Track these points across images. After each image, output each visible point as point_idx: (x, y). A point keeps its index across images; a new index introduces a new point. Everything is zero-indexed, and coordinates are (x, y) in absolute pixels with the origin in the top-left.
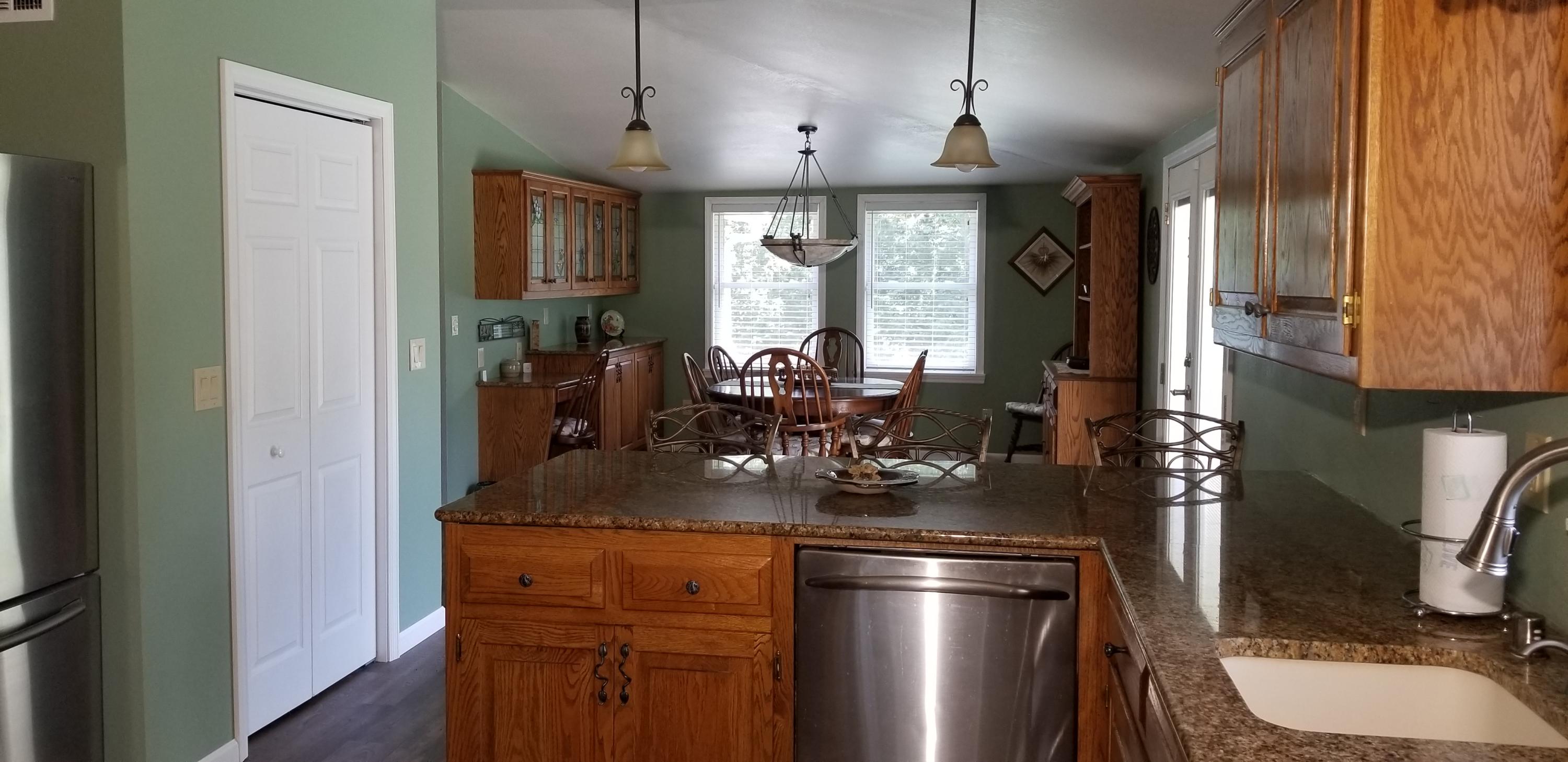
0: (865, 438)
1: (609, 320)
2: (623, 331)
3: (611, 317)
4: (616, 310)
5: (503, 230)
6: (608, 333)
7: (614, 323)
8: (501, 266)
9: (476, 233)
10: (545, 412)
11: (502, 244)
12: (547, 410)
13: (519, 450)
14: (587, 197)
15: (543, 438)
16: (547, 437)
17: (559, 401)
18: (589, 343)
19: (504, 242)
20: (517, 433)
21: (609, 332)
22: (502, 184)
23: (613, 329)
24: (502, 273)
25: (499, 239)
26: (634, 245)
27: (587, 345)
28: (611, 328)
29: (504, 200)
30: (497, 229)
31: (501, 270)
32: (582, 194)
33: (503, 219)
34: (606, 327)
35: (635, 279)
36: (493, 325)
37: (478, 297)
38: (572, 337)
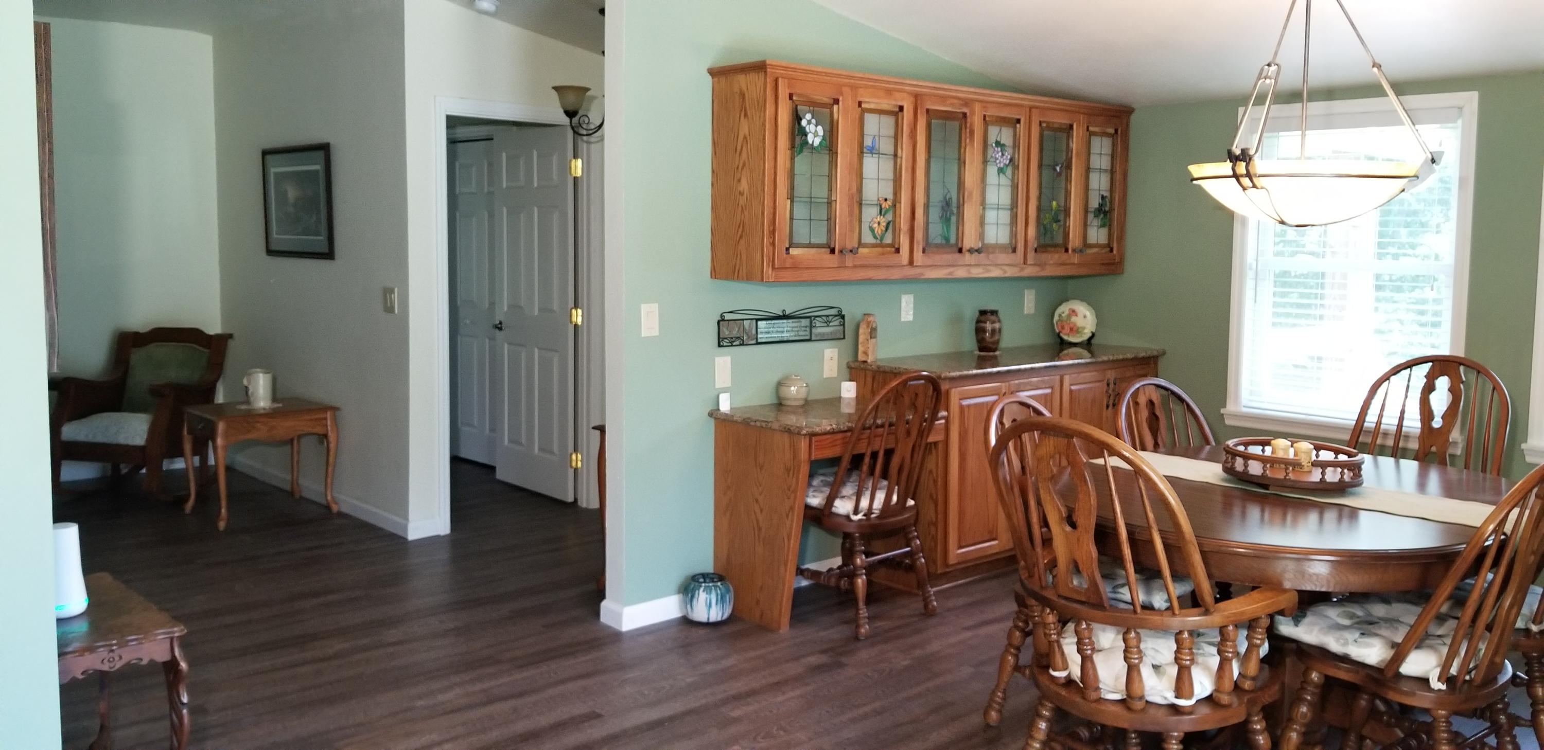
1: (1069, 316)
2: (1093, 335)
3: (1074, 311)
4: (1082, 299)
5: (744, 165)
6: (1065, 337)
7: (1078, 321)
8: (739, 227)
9: (713, 171)
10: (791, 472)
11: (741, 189)
12: (794, 468)
13: (760, 529)
14: (965, 110)
15: (787, 516)
16: (793, 515)
17: (813, 458)
18: (997, 353)
19: (744, 185)
20: (757, 501)
21: (1068, 335)
22: (744, 88)
23: (1074, 330)
24: (741, 237)
25: (739, 180)
26: (1105, 194)
27: (995, 357)
28: (1071, 329)
29: (746, 115)
30: (737, 163)
31: (740, 233)
32: (952, 105)
33: (744, 148)
34: (1063, 328)
35: (1109, 249)
36: (757, 320)
37: (713, 276)
38: (969, 343)
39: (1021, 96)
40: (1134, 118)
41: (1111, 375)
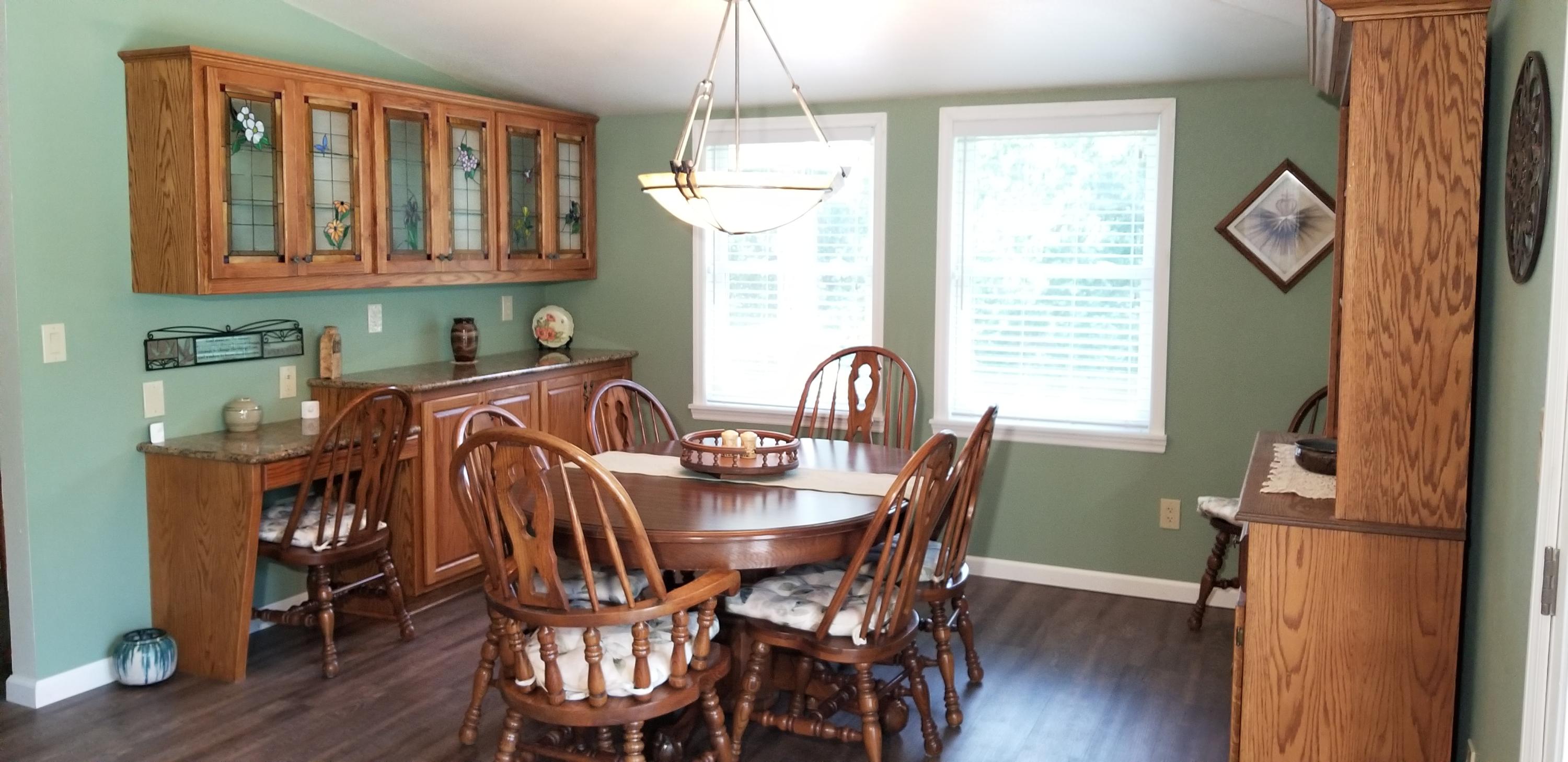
0: (804, 613)
1: (547, 321)
2: (571, 339)
3: (551, 317)
4: (558, 304)
5: (169, 162)
6: (544, 343)
7: (556, 326)
8: (166, 232)
9: (130, 169)
10: (241, 507)
11: (167, 190)
12: (244, 502)
13: (206, 573)
14: (426, 111)
15: (238, 556)
16: (245, 553)
17: (266, 488)
18: (475, 362)
19: (170, 186)
20: (201, 542)
21: (547, 340)
22: (164, 75)
23: (553, 335)
24: (169, 244)
25: (163, 180)
26: (577, 201)
27: (473, 366)
28: (550, 335)
29: (168, 106)
30: (160, 160)
31: (166, 240)
32: (411, 105)
33: (168, 143)
34: (541, 333)
35: (581, 255)
36: (195, 338)
37: (136, 290)
38: (445, 353)
39: (486, 99)
40: (599, 127)
41: (587, 378)
